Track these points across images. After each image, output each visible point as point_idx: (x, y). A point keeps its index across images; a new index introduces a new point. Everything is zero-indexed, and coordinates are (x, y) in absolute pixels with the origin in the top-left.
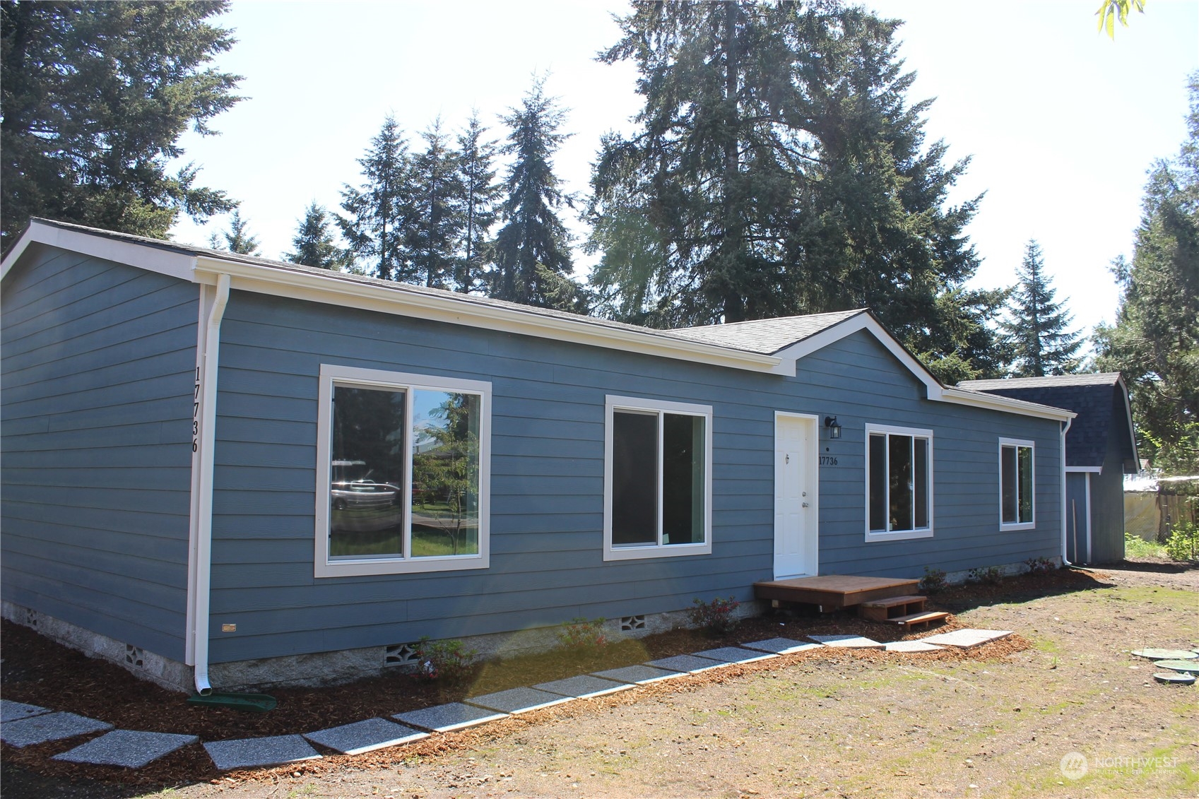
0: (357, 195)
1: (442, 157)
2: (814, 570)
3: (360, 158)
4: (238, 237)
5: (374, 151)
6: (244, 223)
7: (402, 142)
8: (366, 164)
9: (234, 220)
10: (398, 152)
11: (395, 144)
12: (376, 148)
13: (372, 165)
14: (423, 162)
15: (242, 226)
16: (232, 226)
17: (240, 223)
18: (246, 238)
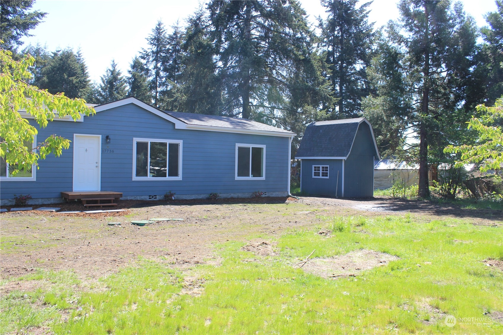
0: (147, 52)
1: (179, 35)
2: (99, 189)
3: (147, 38)
4: (114, 70)
5: (153, 34)
6: (116, 65)
7: (164, 31)
8: (149, 40)
9: (112, 64)
10: (163, 34)
11: (161, 31)
12: (154, 33)
13: (152, 40)
14: (172, 38)
15: (115, 66)
16: (111, 66)
17: (115, 65)
18: (117, 71)
